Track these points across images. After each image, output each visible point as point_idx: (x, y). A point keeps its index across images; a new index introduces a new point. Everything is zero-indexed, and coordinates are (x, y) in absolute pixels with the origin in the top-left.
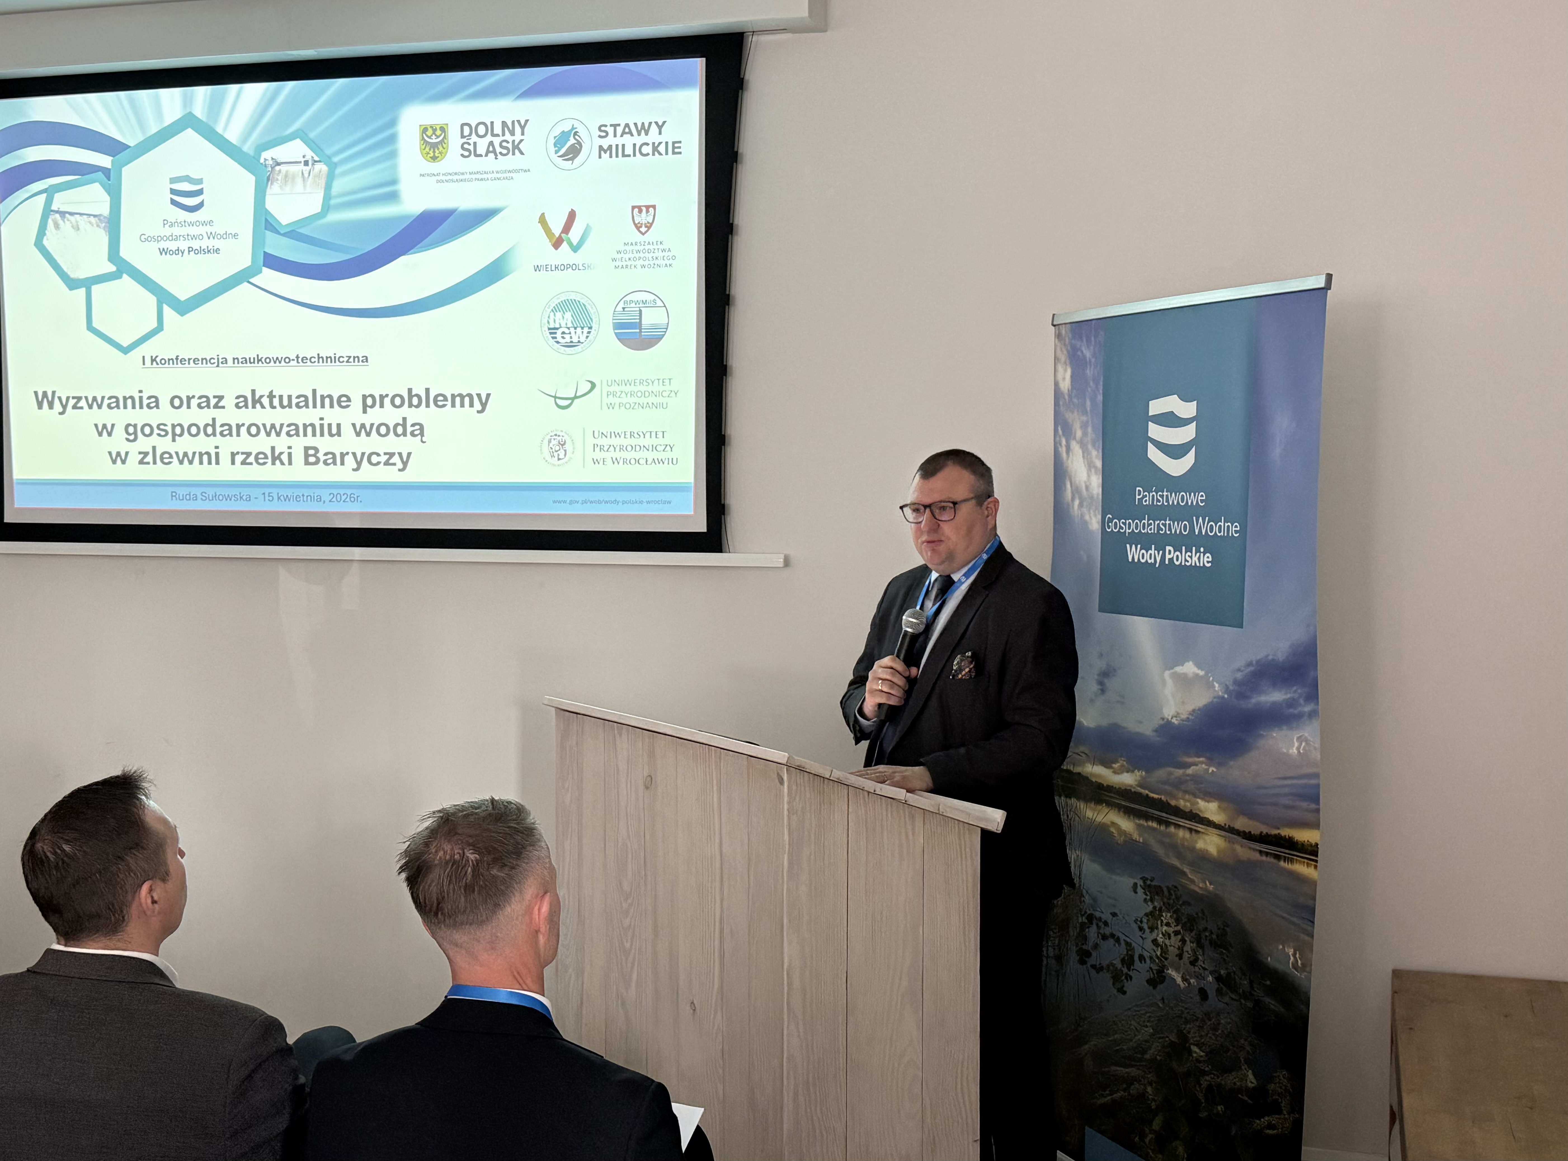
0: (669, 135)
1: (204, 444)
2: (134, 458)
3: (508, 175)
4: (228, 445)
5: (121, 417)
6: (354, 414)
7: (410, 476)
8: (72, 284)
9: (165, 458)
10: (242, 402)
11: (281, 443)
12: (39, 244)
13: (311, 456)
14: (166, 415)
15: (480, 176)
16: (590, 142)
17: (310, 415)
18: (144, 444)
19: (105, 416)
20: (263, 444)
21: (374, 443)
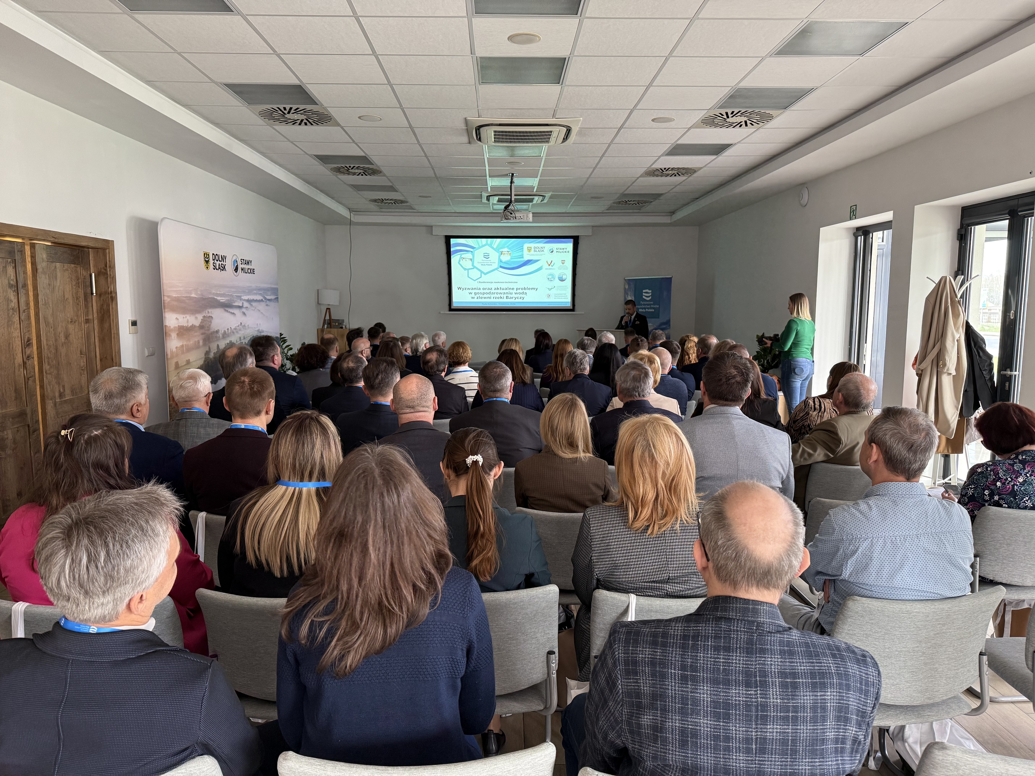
0: (567, 250)
1: (488, 296)
2: (476, 298)
3: (541, 255)
4: (492, 296)
5: (473, 291)
6: (515, 291)
7: (524, 301)
8: (465, 269)
9: (481, 298)
10: (495, 289)
11: (502, 296)
12: (459, 263)
13: (507, 297)
14: (482, 291)
15: (537, 255)
16: (555, 251)
17: (507, 291)
18: (478, 295)
19: (471, 291)
20: (499, 296)
21: (518, 295)
